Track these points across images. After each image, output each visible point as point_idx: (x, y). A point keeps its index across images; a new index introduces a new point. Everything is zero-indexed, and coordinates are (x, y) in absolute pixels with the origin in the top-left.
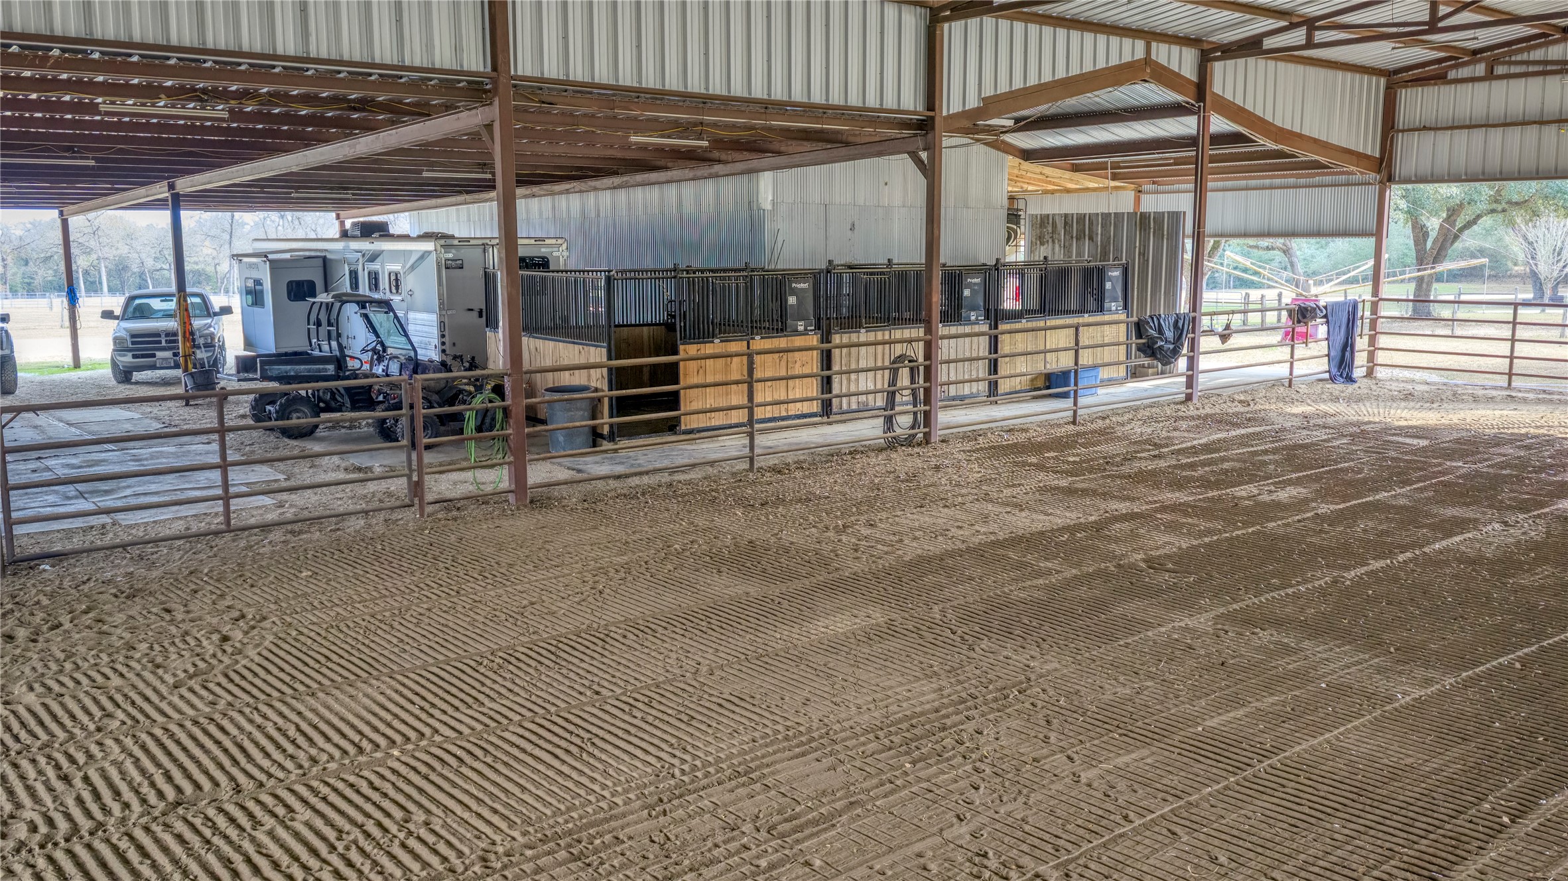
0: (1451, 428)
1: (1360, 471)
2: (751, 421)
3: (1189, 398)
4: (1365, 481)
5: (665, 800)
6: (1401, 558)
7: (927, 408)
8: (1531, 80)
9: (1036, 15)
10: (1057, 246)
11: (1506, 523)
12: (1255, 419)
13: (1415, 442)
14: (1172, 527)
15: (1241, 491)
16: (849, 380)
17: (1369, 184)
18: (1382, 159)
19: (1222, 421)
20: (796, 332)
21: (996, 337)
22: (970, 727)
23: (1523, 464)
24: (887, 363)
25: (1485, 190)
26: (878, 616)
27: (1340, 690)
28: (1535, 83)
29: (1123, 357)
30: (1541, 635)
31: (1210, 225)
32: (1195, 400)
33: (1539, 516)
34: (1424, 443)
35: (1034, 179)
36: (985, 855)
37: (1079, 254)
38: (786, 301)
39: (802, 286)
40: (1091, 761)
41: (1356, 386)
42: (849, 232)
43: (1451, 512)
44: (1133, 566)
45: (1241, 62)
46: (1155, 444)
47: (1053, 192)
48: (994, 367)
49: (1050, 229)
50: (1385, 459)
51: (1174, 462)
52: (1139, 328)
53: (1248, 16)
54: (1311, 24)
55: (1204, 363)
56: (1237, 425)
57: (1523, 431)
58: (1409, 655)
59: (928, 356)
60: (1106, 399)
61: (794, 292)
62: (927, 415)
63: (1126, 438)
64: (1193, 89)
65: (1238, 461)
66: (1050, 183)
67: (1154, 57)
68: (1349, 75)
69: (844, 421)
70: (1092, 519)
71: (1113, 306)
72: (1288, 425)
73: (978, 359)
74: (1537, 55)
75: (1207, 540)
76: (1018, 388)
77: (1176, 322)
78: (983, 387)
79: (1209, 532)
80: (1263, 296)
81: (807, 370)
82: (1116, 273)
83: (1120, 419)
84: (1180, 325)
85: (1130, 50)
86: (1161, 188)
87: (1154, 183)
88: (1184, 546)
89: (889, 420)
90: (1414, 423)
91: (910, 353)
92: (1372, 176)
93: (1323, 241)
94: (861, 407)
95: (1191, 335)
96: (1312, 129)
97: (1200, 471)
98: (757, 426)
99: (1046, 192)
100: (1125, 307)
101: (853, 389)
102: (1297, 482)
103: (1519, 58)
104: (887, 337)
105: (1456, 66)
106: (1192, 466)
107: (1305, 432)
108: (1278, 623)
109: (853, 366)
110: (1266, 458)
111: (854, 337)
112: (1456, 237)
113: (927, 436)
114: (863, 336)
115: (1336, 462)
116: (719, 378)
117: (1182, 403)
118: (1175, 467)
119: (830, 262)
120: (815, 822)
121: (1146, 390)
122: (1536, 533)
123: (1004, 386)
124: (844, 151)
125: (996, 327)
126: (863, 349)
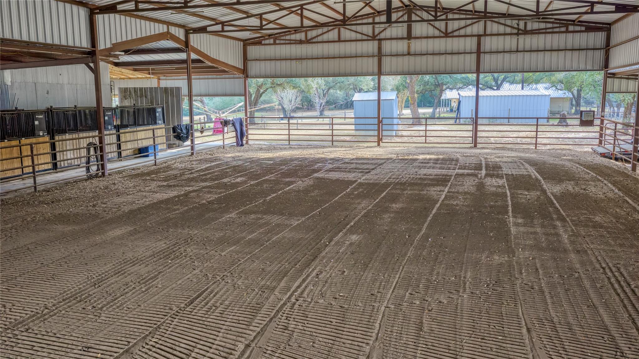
0: (278, 157)
1: (257, 171)
2: (34, 172)
3: (192, 154)
4: (260, 174)
5: (97, 283)
6: (279, 193)
7: (102, 162)
8: (287, 45)
9: (135, 15)
10: (132, 100)
11: (303, 181)
12: (217, 159)
13: (269, 162)
14: (209, 192)
15: (225, 180)
16: (63, 154)
17: (241, 78)
18: (244, 70)
19: (206, 161)
20: (39, 136)
21: (119, 135)
22: (182, 249)
23: (301, 166)
24: (85, 146)
25: (270, 80)
26: (130, 228)
27: (278, 225)
28: (288, 46)
29: (165, 141)
30: (321, 206)
31: (194, 92)
32: (195, 155)
33: (310, 178)
34: (272, 162)
35: (117, 74)
36: (207, 275)
37: (142, 103)
38: (34, 123)
39: (40, 117)
40: (222, 250)
41: (244, 147)
42: (46, 95)
43: (287, 180)
44: (203, 204)
45: (198, 35)
46: (188, 170)
47: (124, 79)
48: (119, 147)
49: (129, 93)
50: (263, 167)
51: (198, 174)
52: (174, 130)
53: (202, 19)
54: (223, 23)
55: (197, 141)
56: (213, 162)
57: (298, 157)
58: (291, 215)
59: (101, 142)
60: (162, 156)
61: (37, 119)
62: (103, 166)
63: (177, 169)
64: (184, 43)
65: (219, 172)
66: (123, 75)
67: (170, 31)
68: (232, 40)
69: (62, 171)
70: (182, 193)
71: (160, 122)
72: (229, 160)
73: (113, 144)
74: (288, 37)
75: (222, 194)
76: (129, 154)
77: (186, 127)
78: (116, 154)
79: (221, 193)
80: (200, 118)
81: (45, 151)
82: (159, 110)
83: (171, 163)
84: (188, 128)
85: (162, 28)
86: (167, 78)
87: (164, 76)
88: (216, 197)
89: (88, 169)
90: (266, 157)
91: (94, 141)
92: (241, 75)
93: (211, 98)
94: (69, 165)
95: (191, 132)
96: (222, 59)
97: (208, 176)
98: (36, 174)
99: (121, 79)
100: (164, 122)
101: (65, 158)
102: (241, 176)
103: (283, 38)
104: (77, 137)
105: (265, 39)
106: (205, 175)
107: (235, 162)
108: (255, 213)
109: (65, 149)
110: (228, 170)
111: (64, 137)
112: (261, 96)
113: (103, 174)
114: (68, 136)
115: (249, 170)
116: (8, 156)
117: (190, 156)
118: (199, 176)
119: (51, 107)
120: (151, 278)
121: (175, 152)
122: (311, 183)
123: (124, 154)
124: (54, 62)
125: (119, 131)
126: (68, 142)
